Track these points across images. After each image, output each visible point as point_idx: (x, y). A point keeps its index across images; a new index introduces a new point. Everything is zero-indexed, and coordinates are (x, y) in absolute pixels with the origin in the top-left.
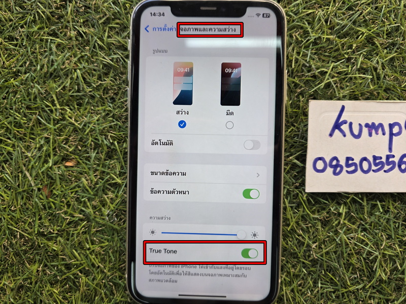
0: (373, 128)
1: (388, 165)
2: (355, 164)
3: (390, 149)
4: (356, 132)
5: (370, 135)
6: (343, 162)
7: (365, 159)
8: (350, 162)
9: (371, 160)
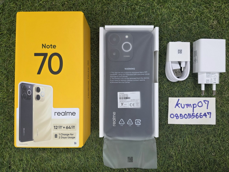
0: (188, 105)
1: (193, 116)
2: (183, 116)
3: (193, 112)
4: (183, 107)
5: (187, 107)
6: (179, 115)
7: (186, 114)
8: (181, 115)
9: (188, 115)
